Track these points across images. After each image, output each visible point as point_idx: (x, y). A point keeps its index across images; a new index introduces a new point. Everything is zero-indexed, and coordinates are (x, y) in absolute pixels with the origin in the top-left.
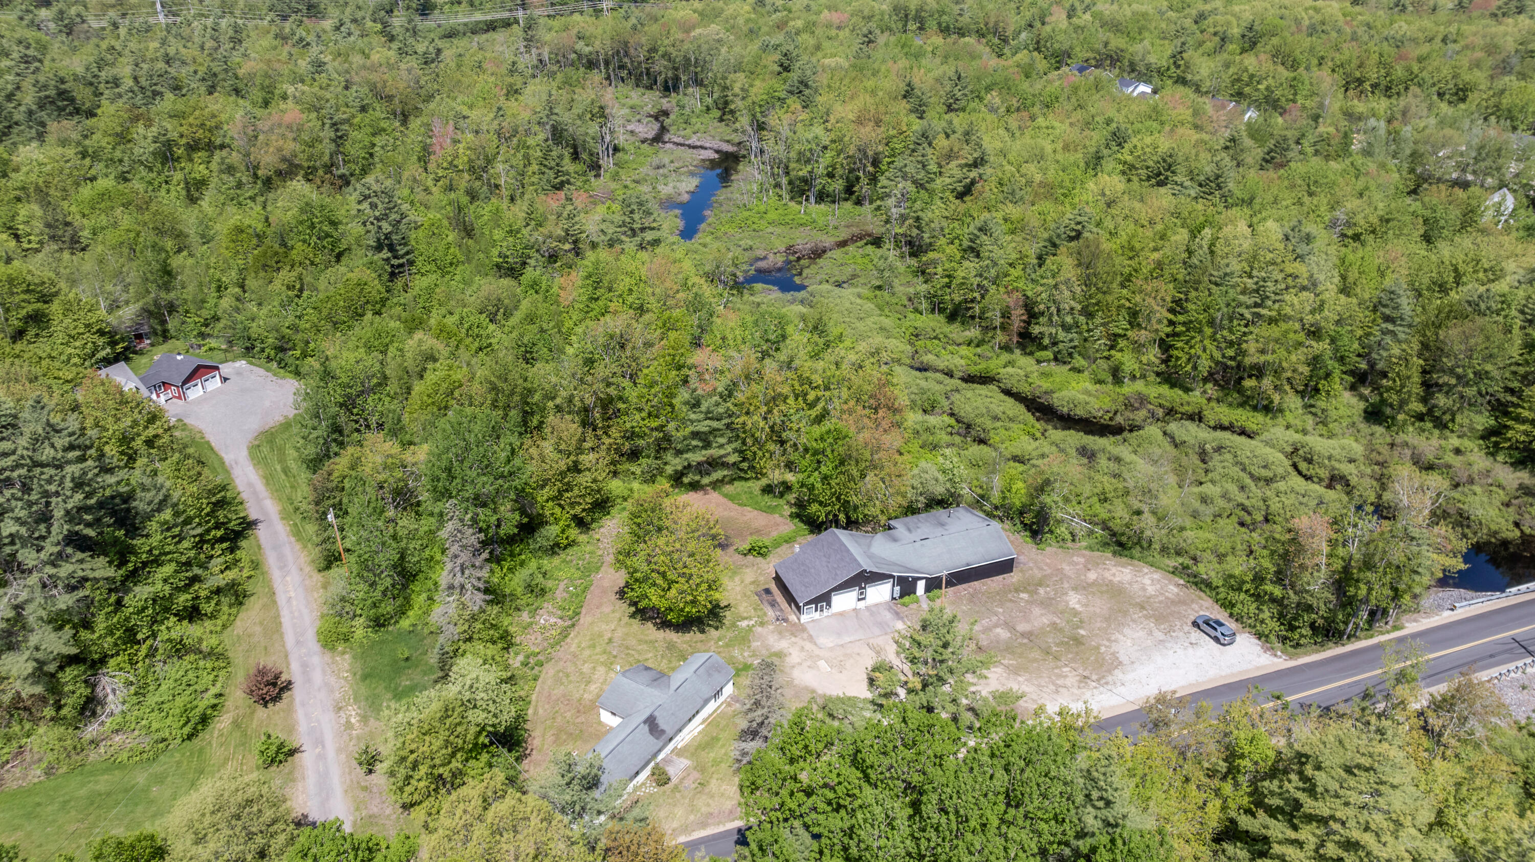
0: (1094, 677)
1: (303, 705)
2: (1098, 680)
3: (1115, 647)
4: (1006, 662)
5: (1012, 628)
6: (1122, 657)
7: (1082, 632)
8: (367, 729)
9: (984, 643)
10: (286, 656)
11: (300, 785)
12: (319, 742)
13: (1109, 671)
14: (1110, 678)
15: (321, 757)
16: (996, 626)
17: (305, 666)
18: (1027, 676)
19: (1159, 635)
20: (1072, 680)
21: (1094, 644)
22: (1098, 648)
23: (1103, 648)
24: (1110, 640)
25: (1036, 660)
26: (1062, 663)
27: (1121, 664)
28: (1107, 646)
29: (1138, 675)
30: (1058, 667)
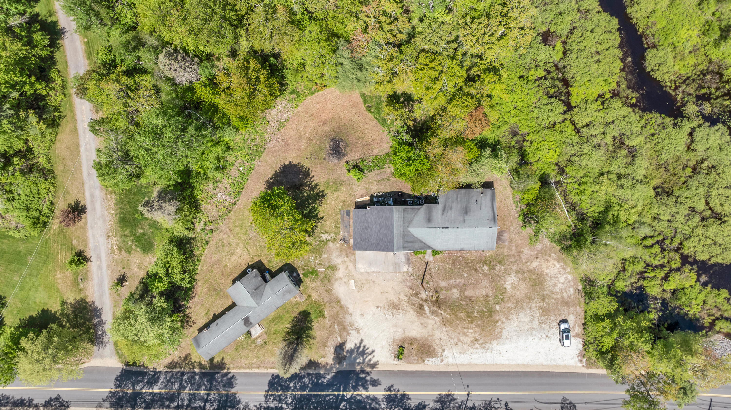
0: (481, 341)
1: (92, 228)
3: (507, 324)
4: (444, 314)
5: (463, 292)
6: (505, 333)
7: (498, 307)
8: (121, 257)
9: (441, 297)
10: (83, 184)
11: (90, 283)
12: (99, 258)
13: (491, 340)
14: (488, 345)
15: (100, 268)
16: (456, 286)
17: (92, 196)
18: (449, 328)
19: (536, 323)
20: (469, 339)
21: (497, 318)
22: (497, 322)
23: (500, 323)
24: (507, 318)
25: (460, 319)
26: (472, 326)
27: (501, 337)
28: (503, 322)
29: (504, 348)
30: (467, 328)
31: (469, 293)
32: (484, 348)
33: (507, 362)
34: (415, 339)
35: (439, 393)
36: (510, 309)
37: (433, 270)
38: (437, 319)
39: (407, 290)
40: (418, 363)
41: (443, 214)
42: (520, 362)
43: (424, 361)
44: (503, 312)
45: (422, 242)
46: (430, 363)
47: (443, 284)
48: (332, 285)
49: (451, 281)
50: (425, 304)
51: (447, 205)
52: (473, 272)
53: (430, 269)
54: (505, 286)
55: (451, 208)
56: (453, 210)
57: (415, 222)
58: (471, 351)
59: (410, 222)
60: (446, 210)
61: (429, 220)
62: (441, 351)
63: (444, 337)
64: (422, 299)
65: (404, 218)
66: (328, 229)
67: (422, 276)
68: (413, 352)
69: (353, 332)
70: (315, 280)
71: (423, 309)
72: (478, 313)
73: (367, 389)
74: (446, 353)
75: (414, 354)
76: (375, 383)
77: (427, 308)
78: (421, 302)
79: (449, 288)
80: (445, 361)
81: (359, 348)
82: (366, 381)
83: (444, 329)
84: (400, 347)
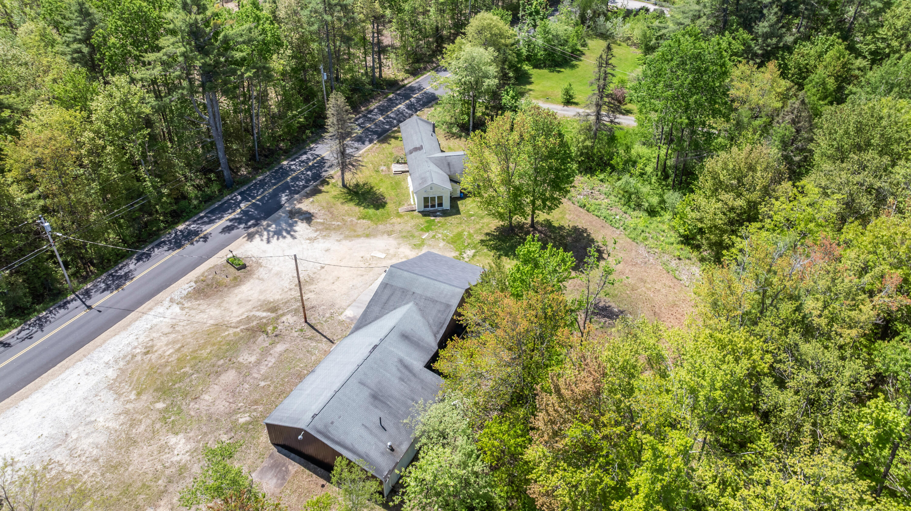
0: (139, 358)
2: (134, 356)
3: (119, 406)
4: (231, 331)
5: (239, 368)
6: (108, 397)
7: (160, 405)
9: (262, 338)
13: (122, 371)
14: (122, 364)
16: (258, 363)
18: (205, 327)
19: (60, 455)
20: (161, 344)
21: (144, 397)
22: (139, 394)
23: (133, 396)
24: (126, 412)
25: (202, 347)
26: (175, 357)
27: (110, 387)
28: (128, 402)
29: (88, 383)
30: (178, 350)
31: (230, 376)
32: (125, 356)
33: (63, 376)
34: (235, 286)
35: (135, 279)
36: (133, 423)
37: (314, 344)
38: (235, 320)
39: (314, 303)
40: (203, 275)
41: (401, 361)
42: (34, 396)
43: (196, 282)
44: (146, 411)
45: (376, 318)
46: (187, 286)
47: (280, 348)
48: (396, 238)
49: (273, 360)
50: (273, 315)
51: (412, 378)
52: (256, 396)
53: (319, 341)
54: (181, 435)
55: (401, 379)
56: (396, 381)
57: (418, 317)
58: (140, 340)
59: (422, 311)
60: (404, 370)
61: (406, 337)
62: (186, 305)
63: (200, 317)
64: (283, 315)
65: (434, 301)
66: (477, 258)
67: (318, 327)
68: (221, 277)
69: (315, 235)
70: (417, 226)
71: (269, 310)
72: (185, 373)
73: (231, 220)
74: (176, 309)
75: (218, 277)
76: (228, 229)
77: (264, 314)
78: (280, 312)
79: (265, 352)
80: (167, 303)
81: (288, 232)
82: (240, 223)
83: (212, 322)
84: (244, 267)
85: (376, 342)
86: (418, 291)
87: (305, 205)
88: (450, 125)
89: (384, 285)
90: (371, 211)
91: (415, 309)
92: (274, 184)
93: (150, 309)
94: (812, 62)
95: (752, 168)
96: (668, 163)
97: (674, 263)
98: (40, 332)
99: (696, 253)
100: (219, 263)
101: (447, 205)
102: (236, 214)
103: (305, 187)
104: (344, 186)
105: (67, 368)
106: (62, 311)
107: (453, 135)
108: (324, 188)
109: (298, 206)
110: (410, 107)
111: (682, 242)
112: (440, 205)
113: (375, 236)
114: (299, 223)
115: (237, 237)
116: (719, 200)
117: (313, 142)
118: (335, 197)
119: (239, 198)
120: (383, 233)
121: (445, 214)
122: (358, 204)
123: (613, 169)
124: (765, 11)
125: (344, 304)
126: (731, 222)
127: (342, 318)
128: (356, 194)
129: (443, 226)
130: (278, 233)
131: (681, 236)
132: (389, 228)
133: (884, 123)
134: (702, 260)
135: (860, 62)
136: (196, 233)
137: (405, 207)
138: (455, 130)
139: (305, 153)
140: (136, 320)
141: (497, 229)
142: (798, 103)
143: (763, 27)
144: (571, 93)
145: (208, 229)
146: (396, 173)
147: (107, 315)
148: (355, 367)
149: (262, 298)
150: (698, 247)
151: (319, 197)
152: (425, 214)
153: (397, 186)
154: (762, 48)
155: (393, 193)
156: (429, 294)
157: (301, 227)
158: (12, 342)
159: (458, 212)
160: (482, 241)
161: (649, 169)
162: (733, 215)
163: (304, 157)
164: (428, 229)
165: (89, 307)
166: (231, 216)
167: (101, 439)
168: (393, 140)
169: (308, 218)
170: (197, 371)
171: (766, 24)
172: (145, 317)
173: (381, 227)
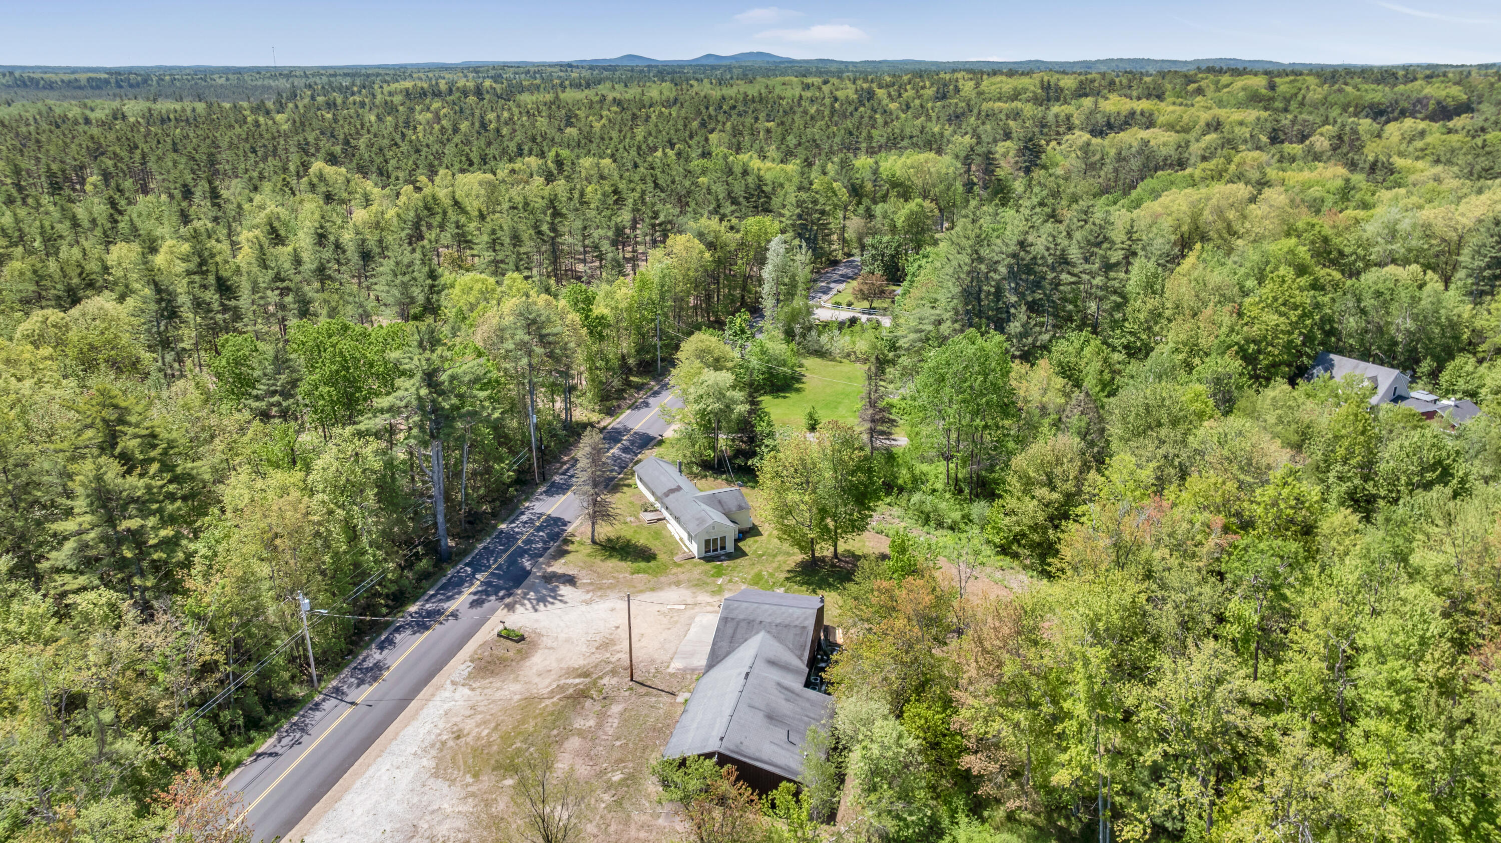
0: (451, 743)
2: (444, 743)
3: (459, 791)
4: (548, 702)
5: (581, 733)
6: (441, 785)
7: (510, 782)
9: (589, 702)
13: (440, 758)
14: (434, 752)
16: (600, 726)
18: (513, 703)
20: (469, 726)
21: (484, 778)
22: (476, 776)
23: (469, 779)
24: (473, 794)
25: (523, 721)
26: (495, 736)
27: (436, 775)
28: (467, 785)
29: (406, 777)
30: (496, 728)
31: (575, 743)
32: (433, 744)
34: (523, 659)
35: (391, 668)
36: (490, 803)
38: (545, 691)
40: (476, 653)
41: (778, 684)
42: (348, 797)
43: (472, 661)
45: (728, 654)
46: (463, 666)
47: (616, 709)
48: (687, 588)
49: (616, 721)
50: (587, 680)
51: (797, 698)
52: (616, 755)
53: (658, 696)
56: (783, 703)
57: (775, 644)
58: (441, 726)
59: (777, 637)
60: (787, 692)
61: (772, 663)
62: (475, 685)
63: (498, 695)
64: (600, 678)
65: (787, 626)
67: (650, 683)
68: (500, 652)
69: (589, 596)
70: (706, 573)
71: (579, 676)
72: (519, 750)
73: (475, 593)
74: (466, 691)
75: (495, 652)
76: (475, 604)
77: (577, 681)
78: (594, 676)
79: (602, 716)
80: (448, 685)
81: (555, 598)
82: (488, 595)
83: (518, 697)
84: (522, 638)
85: (747, 670)
86: (764, 619)
87: (558, 567)
88: (690, 464)
89: (725, 620)
90: (643, 565)
91: (768, 636)
92: (505, 551)
93: (433, 695)
94: (1073, 360)
95: (1058, 462)
96: (960, 476)
97: (998, 575)
98: (306, 737)
99: (1016, 563)
100: (488, 638)
101: (730, 547)
102: (476, 586)
103: (546, 549)
104: (594, 542)
105: (369, 765)
106: (318, 715)
107: (696, 476)
108: (570, 548)
109: (550, 570)
110: (625, 450)
111: (998, 553)
112: (723, 548)
113: (661, 589)
114: (562, 587)
115: (494, 611)
116: (1033, 497)
117: (526, 500)
118: (589, 555)
119: (468, 569)
120: (670, 584)
121: (730, 557)
122: (621, 559)
123: (901, 490)
124: (1012, 310)
125: (666, 658)
126: (1051, 519)
127: (671, 670)
128: (613, 549)
129: (734, 569)
130: (542, 600)
131: (996, 546)
132: (673, 578)
133: (1167, 403)
134: (1025, 567)
135: (1116, 357)
136: (439, 613)
137: (680, 556)
138: (696, 469)
139: (523, 513)
140: (422, 708)
141: (798, 565)
142: (1082, 396)
143: (1015, 327)
144: (816, 416)
145: (452, 606)
146: (651, 522)
147: (380, 709)
148: (737, 694)
149: (564, 665)
150: (1015, 556)
151: (569, 557)
152: (708, 559)
153: (657, 535)
154: (1018, 349)
155: (658, 543)
156: (779, 621)
157: (565, 590)
158: (278, 749)
159: (744, 554)
160: (787, 579)
161: (939, 486)
162: (1051, 510)
163: (524, 518)
164: (719, 574)
165: (353, 703)
166: (473, 589)
167: (460, 823)
168: (625, 489)
169: (570, 580)
170: (532, 744)
171: (1018, 324)
172: (431, 704)
173: (663, 579)
